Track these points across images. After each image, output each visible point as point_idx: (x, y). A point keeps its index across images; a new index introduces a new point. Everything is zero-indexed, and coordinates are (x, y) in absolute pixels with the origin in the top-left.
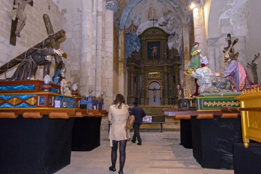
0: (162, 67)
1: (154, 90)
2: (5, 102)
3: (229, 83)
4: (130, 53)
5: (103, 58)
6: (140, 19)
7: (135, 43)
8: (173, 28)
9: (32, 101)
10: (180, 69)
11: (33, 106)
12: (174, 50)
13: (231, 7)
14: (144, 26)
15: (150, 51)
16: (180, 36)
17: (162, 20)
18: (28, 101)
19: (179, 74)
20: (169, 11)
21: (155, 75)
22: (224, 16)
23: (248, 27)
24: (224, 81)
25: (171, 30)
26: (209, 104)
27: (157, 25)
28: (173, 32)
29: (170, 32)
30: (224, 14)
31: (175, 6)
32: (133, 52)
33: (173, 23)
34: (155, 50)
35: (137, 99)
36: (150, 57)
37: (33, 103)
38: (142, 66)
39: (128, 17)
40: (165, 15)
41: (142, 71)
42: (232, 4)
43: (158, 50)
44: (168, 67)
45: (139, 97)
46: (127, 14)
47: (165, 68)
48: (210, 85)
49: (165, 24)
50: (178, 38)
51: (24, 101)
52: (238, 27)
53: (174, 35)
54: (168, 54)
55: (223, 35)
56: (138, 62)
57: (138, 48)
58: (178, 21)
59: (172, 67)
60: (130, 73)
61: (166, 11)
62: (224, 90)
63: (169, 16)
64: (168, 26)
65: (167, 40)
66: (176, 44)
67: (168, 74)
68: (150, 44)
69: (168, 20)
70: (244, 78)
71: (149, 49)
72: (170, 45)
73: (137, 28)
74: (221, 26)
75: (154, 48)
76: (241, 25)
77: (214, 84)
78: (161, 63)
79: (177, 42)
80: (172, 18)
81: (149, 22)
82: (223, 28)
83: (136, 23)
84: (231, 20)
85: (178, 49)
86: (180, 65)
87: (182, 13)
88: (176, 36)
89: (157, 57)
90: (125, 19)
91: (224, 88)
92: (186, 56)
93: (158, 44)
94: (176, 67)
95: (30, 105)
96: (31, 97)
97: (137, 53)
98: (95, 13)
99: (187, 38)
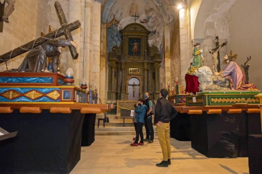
0: (143, 63)
1: (134, 85)
2: (22, 95)
3: (228, 82)
4: (111, 48)
5: (90, 51)
6: (122, 14)
7: (116, 38)
8: (154, 26)
9: (55, 95)
10: (160, 66)
11: (55, 100)
12: (154, 48)
13: (216, 11)
14: (125, 21)
15: (131, 47)
16: (161, 34)
17: (143, 17)
18: (49, 95)
19: (158, 71)
20: (151, 9)
21: (135, 71)
22: (209, 20)
23: (230, 32)
24: (223, 80)
25: (152, 27)
26: (216, 100)
27: (138, 22)
28: (154, 30)
29: (151, 30)
30: (210, 18)
31: (158, 5)
32: (114, 47)
33: (155, 21)
34: (136, 47)
35: (117, 94)
36: (131, 53)
37: (55, 98)
38: (123, 61)
39: (111, 11)
40: (147, 12)
41: (123, 67)
42: (218, 9)
43: (139, 47)
44: (148, 63)
45: (119, 92)
46: (110, 7)
47: (146, 64)
48: (212, 83)
49: (146, 21)
50: (158, 36)
51: (45, 95)
52: (221, 31)
53: (154, 32)
54: (148, 51)
55: (208, 37)
56: (119, 57)
57: (119, 43)
58: (160, 20)
59: (152, 64)
60: (111, 68)
61: (148, 9)
62: (224, 88)
63: (150, 13)
64: (149, 23)
65: (147, 38)
66: (156, 42)
67: (148, 70)
68: (132, 40)
69: (149, 18)
70: (241, 78)
71: (129, 44)
72: (151, 42)
73: (118, 22)
74: (206, 28)
75: (135, 44)
76: (224, 29)
77: (215, 83)
78: (141, 60)
79: (158, 39)
80: (153, 16)
81: (130, 18)
82: (208, 30)
83: (118, 17)
84: (215, 24)
85: (159, 47)
86: (160, 62)
87: (164, 12)
88: (156, 33)
89: (138, 53)
90: (108, 12)
91: (223, 86)
92: (166, 55)
93: (138, 40)
94: (156, 64)
95: (52, 99)
96: (53, 91)
97: (118, 48)
98: (83, 4)
99: (168, 37)
